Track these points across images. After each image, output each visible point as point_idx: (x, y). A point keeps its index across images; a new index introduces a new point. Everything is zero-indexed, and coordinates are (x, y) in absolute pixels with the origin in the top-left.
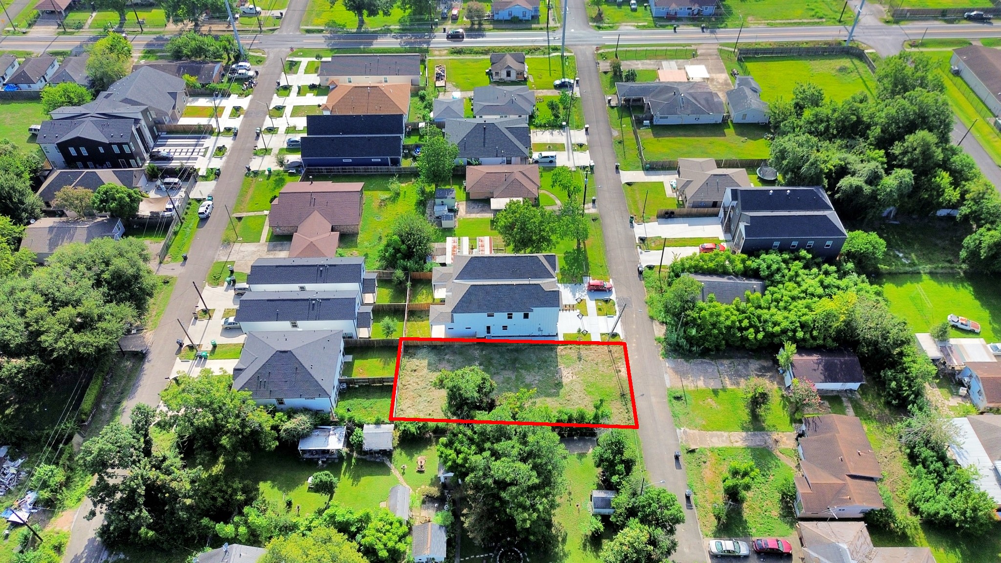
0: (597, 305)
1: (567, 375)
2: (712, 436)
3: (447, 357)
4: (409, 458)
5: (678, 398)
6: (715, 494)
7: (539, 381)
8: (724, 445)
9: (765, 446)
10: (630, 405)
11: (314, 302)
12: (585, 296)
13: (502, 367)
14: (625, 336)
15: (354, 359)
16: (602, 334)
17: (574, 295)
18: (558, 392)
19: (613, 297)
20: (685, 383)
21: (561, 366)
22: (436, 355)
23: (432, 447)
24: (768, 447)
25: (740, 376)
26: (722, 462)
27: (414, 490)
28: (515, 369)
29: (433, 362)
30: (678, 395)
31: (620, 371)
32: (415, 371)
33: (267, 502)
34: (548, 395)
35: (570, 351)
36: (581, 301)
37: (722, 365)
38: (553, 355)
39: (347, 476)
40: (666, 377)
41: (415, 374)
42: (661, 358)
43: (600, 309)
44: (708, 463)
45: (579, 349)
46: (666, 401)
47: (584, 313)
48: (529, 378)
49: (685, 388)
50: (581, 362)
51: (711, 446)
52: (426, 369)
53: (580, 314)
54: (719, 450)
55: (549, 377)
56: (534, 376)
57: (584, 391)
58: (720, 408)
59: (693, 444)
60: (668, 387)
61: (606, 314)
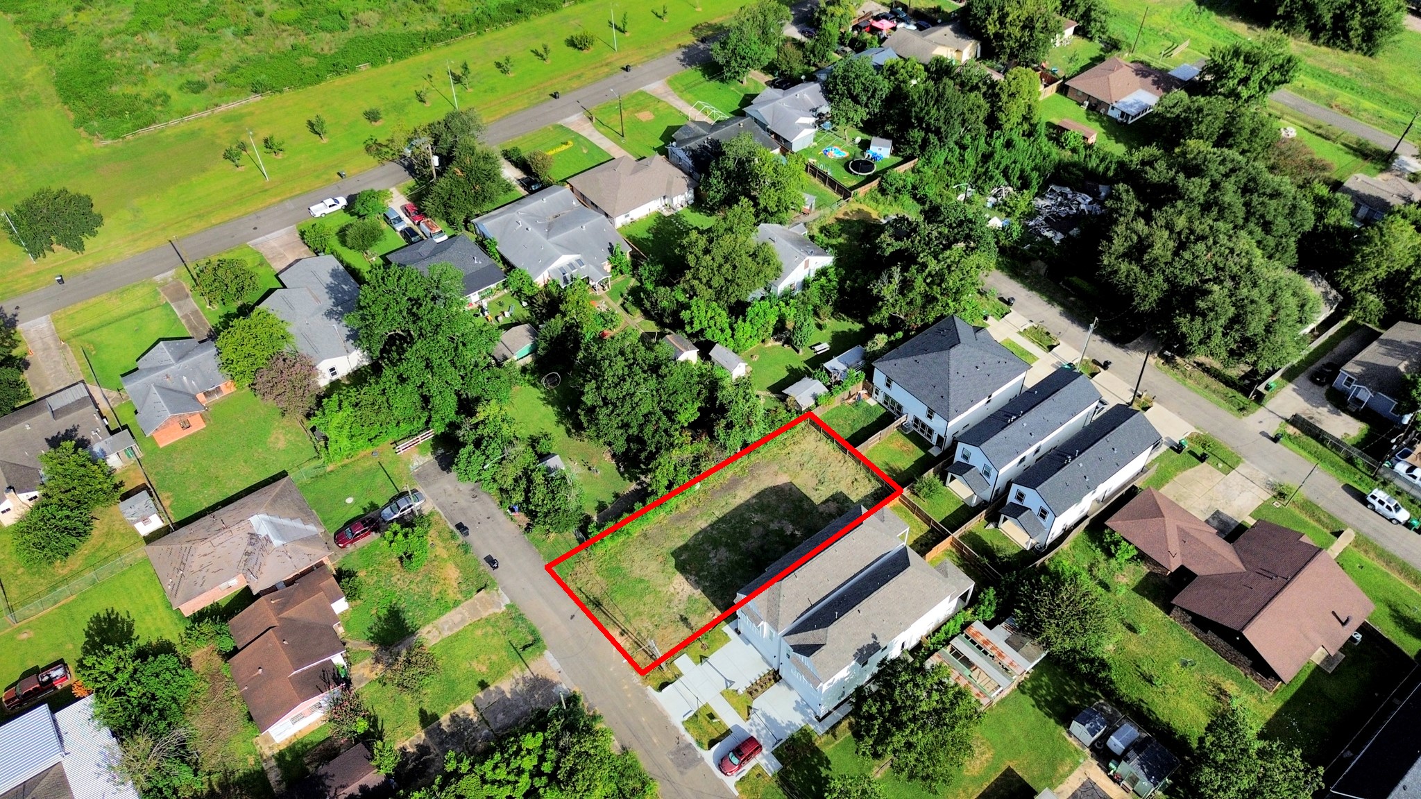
0: (720, 722)
1: (682, 588)
2: (463, 620)
5: (529, 645)
6: (436, 556)
7: (709, 559)
8: (443, 618)
9: (391, 648)
10: (582, 597)
12: (752, 727)
14: (647, 696)
15: (928, 455)
16: (678, 676)
17: (767, 717)
18: (676, 559)
19: (708, 754)
20: (527, 674)
21: (698, 593)
24: (386, 650)
25: (453, 734)
26: (438, 596)
29: (846, 504)
30: (530, 649)
31: (622, 635)
32: (853, 483)
34: (685, 548)
36: (748, 711)
37: (486, 738)
38: (720, 603)
39: (804, 366)
40: (556, 666)
41: (849, 480)
42: (577, 690)
43: (712, 716)
44: (455, 585)
45: (693, 632)
46: (541, 630)
47: (729, 694)
48: (723, 553)
49: (524, 666)
50: (678, 616)
51: (459, 608)
52: (846, 492)
53: (734, 687)
54: (447, 608)
55: (702, 570)
56: (720, 561)
57: (647, 579)
58: (465, 665)
59: (482, 597)
60: (547, 653)
61: (696, 715)
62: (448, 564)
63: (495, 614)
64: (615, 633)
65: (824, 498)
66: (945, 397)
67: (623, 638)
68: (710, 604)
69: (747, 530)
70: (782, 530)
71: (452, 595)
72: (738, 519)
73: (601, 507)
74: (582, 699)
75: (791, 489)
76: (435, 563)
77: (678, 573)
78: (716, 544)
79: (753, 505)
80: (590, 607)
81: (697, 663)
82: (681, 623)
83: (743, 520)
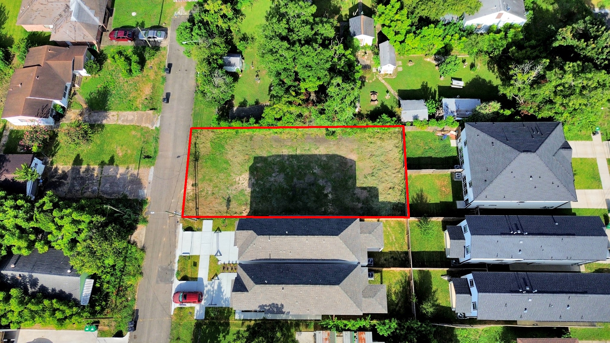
0: (197, 271)
1: (243, 182)
2: (132, 121)
3: (360, 205)
4: (385, 104)
5: (148, 157)
6: (147, 75)
7: (271, 176)
8: (125, 113)
9: (92, 112)
10: (193, 150)
11: (519, 232)
12: (208, 287)
13: (305, 192)
14: (177, 228)
15: (454, 204)
16: (200, 230)
17: (220, 287)
18: (255, 163)
19: (177, 283)
20: (136, 172)
21: (249, 190)
22: (372, 208)
23: (366, 113)
24: (89, 111)
25: (82, 178)
26: (132, 98)
27: (377, 79)
28: (293, 188)
29: (373, 199)
30: (147, 160)
31: (193, 185)
32: (390, 188)
33: (491, 71)
34: (264, 159)
35: (237, 210)
36: (214, 276)
37: (93, 192)
38: (254, 205)
39: (433, 90)
40: (151, 178)
41: (391, 185)
42: (149, 199)
43: (195, 264)
44: (144, 98)
45: (227, 212)
46: (159, 153)
47: (213, 260)
48: (281, 178)
49: (138, 166)
50: (228, 196)
51: (135, 112)
52: (380, 190)
53: (219, 258)
54: (130, 109)
55: (262, 179)
56: (275, 181)
57: (231, 163)
58: (114, 146)
59: (150, 114)
60: (152, 168)
61: (189, 257)
62: (149, 83)
63: (148, 127)
64: (190, 182)
65: (364, 185)
66: (487, 182)
67: (192, 188)
68: (249, 202)
69: (305, 174)
70: (323, 188)
71: (138, 103)
72: (307, 163)
73: (243, 104)
74: (148, 206)
75: (351, 166)
76: (144, 79)
77: (248, 172)
78: (282, 169)
79: (322, 161)
80: (192, 158)
81: (213, 230)
82: (226, 201)
83: (308, 167)
